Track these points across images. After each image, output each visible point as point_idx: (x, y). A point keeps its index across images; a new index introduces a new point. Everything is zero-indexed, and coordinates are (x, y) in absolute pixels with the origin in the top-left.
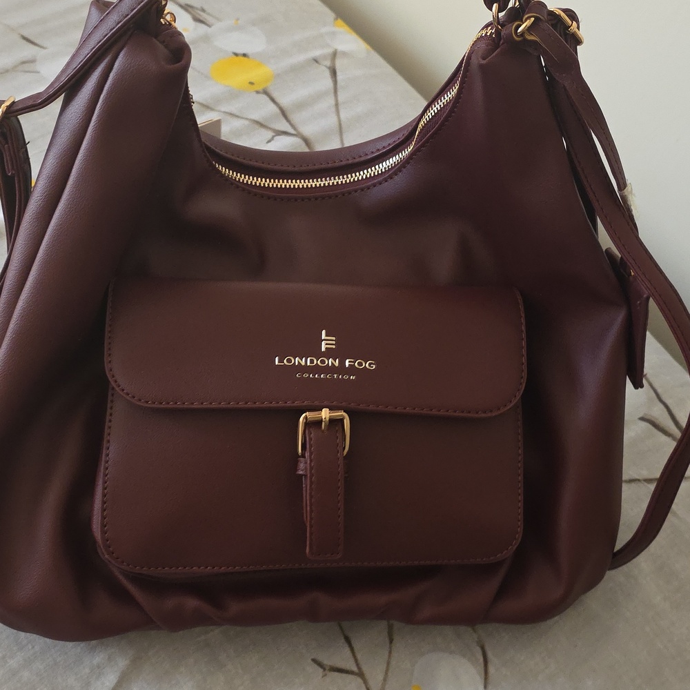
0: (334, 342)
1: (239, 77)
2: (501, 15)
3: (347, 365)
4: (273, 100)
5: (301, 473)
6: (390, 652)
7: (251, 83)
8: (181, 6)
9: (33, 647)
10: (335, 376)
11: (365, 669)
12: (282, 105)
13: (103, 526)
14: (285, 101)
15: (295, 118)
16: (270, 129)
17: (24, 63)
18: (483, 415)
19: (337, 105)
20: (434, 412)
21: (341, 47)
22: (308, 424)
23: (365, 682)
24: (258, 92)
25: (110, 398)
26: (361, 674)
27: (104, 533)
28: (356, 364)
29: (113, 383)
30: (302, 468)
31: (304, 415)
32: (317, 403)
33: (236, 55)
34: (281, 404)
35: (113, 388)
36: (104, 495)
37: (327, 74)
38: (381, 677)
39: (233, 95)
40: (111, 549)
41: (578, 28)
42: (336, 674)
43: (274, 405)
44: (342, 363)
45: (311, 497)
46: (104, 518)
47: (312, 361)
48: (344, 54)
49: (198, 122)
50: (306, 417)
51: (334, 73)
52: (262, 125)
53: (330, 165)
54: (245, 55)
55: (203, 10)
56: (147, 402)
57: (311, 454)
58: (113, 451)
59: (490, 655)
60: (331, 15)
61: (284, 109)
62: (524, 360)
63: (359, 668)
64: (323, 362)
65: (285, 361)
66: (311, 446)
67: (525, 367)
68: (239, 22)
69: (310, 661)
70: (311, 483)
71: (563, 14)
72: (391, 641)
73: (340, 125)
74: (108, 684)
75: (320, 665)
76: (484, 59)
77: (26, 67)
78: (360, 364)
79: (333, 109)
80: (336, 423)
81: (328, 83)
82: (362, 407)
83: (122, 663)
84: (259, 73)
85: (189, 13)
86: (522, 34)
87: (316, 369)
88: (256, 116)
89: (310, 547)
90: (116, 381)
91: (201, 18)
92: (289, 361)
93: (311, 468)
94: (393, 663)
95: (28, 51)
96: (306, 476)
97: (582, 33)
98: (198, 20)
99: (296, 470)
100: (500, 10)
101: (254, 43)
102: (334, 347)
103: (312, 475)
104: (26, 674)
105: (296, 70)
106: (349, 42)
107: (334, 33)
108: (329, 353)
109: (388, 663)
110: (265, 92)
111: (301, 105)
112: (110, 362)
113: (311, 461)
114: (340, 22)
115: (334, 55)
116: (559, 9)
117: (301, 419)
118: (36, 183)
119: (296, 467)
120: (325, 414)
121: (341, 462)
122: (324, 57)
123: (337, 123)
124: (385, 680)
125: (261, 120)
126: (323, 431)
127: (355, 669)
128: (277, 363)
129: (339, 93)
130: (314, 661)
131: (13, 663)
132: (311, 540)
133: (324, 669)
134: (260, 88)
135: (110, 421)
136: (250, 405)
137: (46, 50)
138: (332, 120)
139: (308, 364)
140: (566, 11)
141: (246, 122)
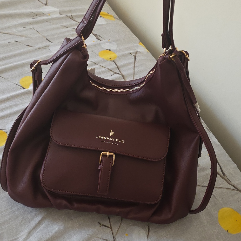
0: (114, 134)
1: (107, 56)
2: (166, 51)
3: (116, 141)
4: (115, 64)
5: (99, 169)
6: (121, 223)
7: (110, 58)
8: (94, 34)
9: (20, 206)
10: (113, 143)
11: (112, 227)
12: (118, 65)
13: (43, 176)
14: (119, 64)
15: (121, 69)
16: (113, 72)
17: (46, 46)
18: (153, 160)
19: (134, 67)
20: (139, 157)
21: (139, 50)
22: (103, 155)
23: (112, 230)
24: (111, 61)
25: (50, 141)
26: (111, 228)
27: (43, 178)
28: (119, 141)
29: (51, 137)
30: (100, 167)
31: (102, 153)
32: (106, 150)
33: (107, 50)
34: (96, 149)
35: (51, 139)
36: (44, 167)
37: (133, 57)
38: (117, 230)
39: (104, 61)
40: (44, 183)
41: (188, 56)
42: (104, 227)
43: (94, 149)
44: (115, 140)
45: (101, 176)
46: (43, 174)
47: (107, 138)
48: (140, 52)
49: (88, 69)
50: (103, 153)
51: (135, 57)
52: (111, 70)
53: (122, 86)
54: (110, 50)
55: (100, 36)
56: (60, 143)
57: (103, 164)
58: (49, 156)
59: (150, 229)
60: (139, 41)
61: (118, 66)
62: (168, 147)
63: (111, 226)
64: (110, 139)
65: (99, 137)
66: (103, 162)
67: (168, 149)
68: (110, 40)
69: (97, 222)
70: (102, 172)
71: (184, 52)
72: (122, 220)
73: (134, 72)
74: (39, 219)
75: (100, 224)
76: (160, 62)
77: (47, 48)
78: (120, 141)
79: (133, 68)
80: (111, 156)
81: (133, 60)
82: (119, 153)
83: (44, 214)
84: (112, 56)
85: (96, 37)
86: (171, 58)
87: (107, 141)
88: (109, 68)
89: (99, 190)
90: (52, 137)
91: (99, 38)
92: (100, 137)
93: (102, 168)
94: (121, 226)
95: (48, 43)
96: (100, 170)
97: (189, 58)
98: (98, 39)
99: (98, 168)
100: (166, 50)
101: (113, 47)
102: (113, 135)
103: (102, 170)
104: (17, 212)
105: (124, 56)
106: (142, 49)
107: (138, 46)
108: (112, 137)
109: (120, 226)
110: (114, 61)
111: (123, 66)
112: (52, 131)
113: (102, 166)
114: (141, 43)
115: (137, 52)
116: (183, 51)
117: (101, 154)
118: (43, 80)
119: (98, 167)
120: (108, 153)
121: (111, 167)
122: (133, 53)
123: (133, 72)
124: (118, 231)
125: (111, 69)
126: (107, 158)
127: (110, 226)
128: (97, 137)
129: (135, 63)
130: (98, 222)
131: (14, 209)
132: (99, 188)
133: (101, 225)
134: (112, 60)
135: (49, 147)
136: (88, 148)
137: (52, 43)
138: (132, 71)
139: (106, 139)
140: (185, 52)
141: (106, 69)
